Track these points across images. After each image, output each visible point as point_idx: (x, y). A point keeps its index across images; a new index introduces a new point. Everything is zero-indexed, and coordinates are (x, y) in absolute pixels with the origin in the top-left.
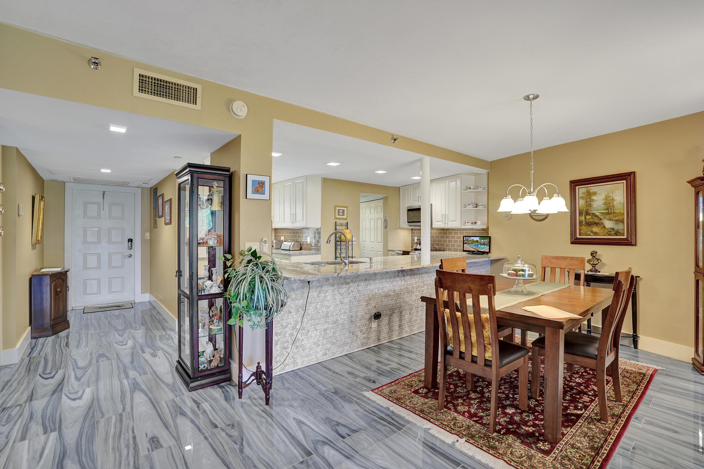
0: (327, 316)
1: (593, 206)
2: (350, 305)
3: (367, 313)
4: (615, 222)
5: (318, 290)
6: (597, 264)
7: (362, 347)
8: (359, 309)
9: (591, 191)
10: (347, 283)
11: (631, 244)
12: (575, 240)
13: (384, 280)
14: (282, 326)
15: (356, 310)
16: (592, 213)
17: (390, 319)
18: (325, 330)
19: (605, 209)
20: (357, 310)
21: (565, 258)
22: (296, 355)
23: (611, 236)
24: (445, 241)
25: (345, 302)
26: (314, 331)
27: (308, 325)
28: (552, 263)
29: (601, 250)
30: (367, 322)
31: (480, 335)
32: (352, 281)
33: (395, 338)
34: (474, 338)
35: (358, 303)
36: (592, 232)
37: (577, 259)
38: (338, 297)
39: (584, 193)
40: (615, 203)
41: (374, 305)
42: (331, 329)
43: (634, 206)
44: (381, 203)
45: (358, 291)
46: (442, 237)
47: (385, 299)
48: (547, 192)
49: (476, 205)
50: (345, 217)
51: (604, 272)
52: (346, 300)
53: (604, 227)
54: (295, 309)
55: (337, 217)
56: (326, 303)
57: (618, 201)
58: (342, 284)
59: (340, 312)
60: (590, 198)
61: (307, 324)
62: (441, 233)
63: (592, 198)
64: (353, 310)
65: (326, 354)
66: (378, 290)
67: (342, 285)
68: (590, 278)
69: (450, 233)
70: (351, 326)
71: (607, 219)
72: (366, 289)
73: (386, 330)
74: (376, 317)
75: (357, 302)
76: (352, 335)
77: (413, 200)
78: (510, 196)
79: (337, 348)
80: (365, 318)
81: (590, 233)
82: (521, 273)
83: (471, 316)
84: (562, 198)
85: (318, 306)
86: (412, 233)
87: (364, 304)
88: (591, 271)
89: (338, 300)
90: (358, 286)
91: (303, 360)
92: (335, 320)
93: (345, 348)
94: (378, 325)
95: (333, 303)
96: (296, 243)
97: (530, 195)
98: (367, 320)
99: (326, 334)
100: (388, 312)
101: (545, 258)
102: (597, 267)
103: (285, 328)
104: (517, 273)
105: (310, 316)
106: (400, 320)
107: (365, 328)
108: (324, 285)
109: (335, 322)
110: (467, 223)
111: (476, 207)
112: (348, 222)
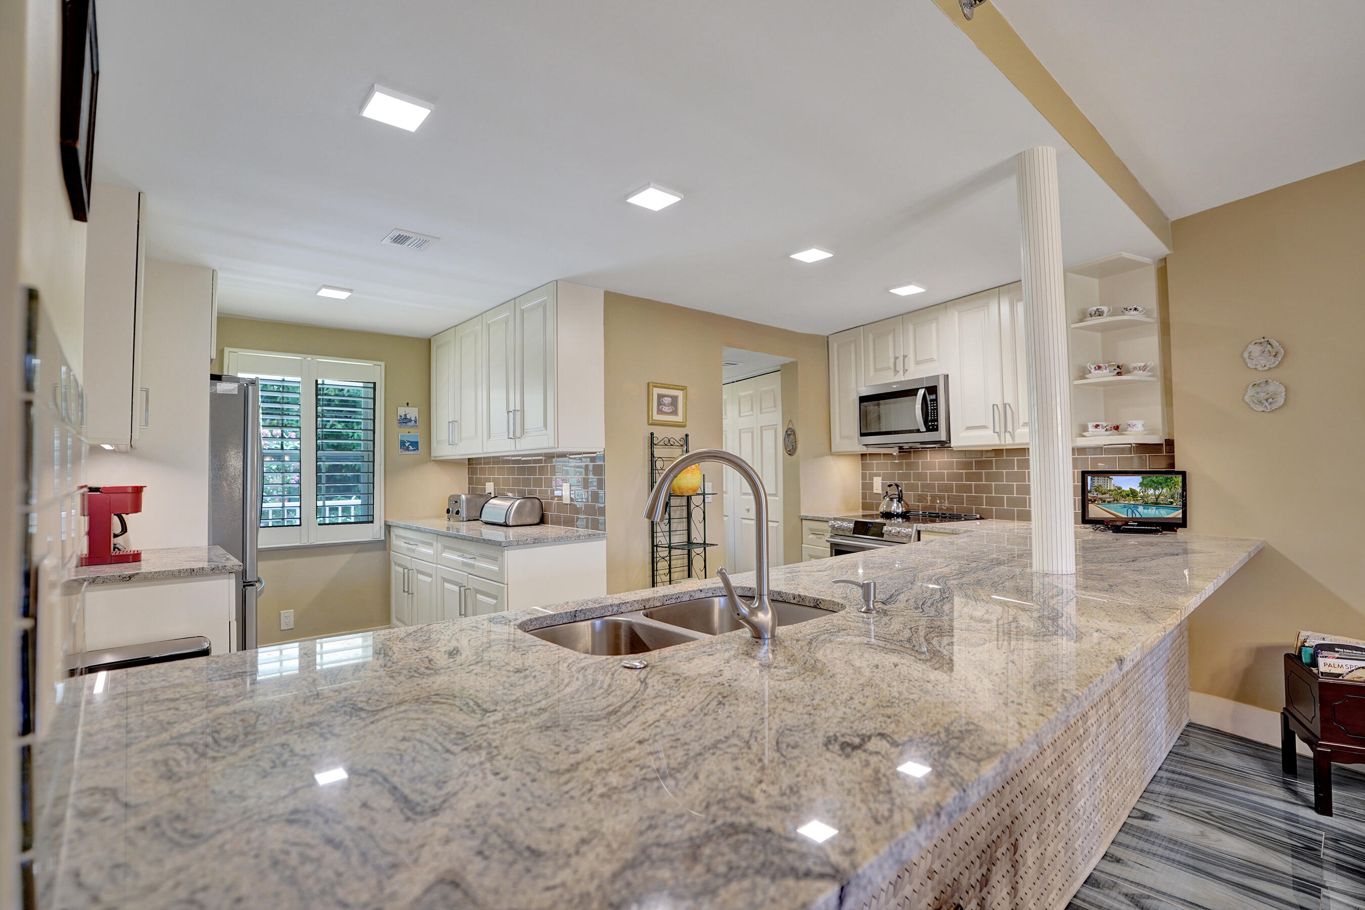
44: (774, 383)
46: (969, 477)
49: (1118, 370)
50: (679, 418)
55: (657, 417)
62: (968, 465)
77: (876, 370)
86: (864, 467)
96: (529, 503)
110: (1091, 429)
111: (1119, 374)
112: (687, 436)
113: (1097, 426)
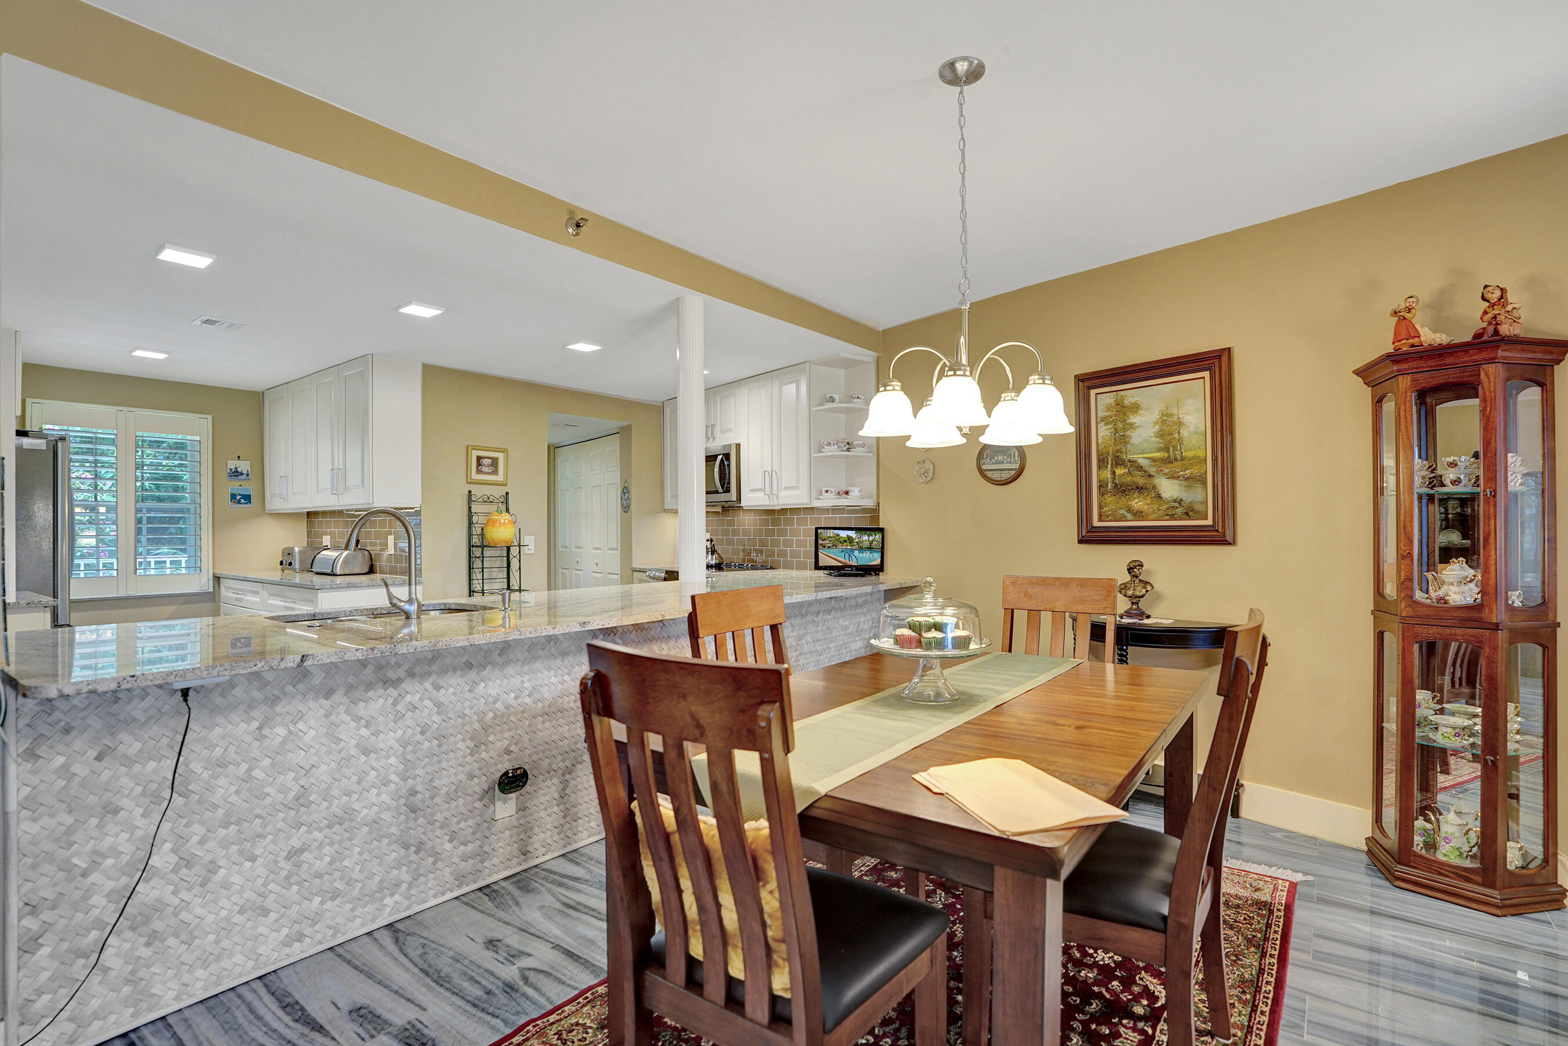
0: (302, 800)
1: (1132, 441)
2: (403, 754)
3: (477, 772)
4: (1186, 483)
5: (258, 714)
6: (1142, 596)
7: (459, 886)
8: (444, 765)
9: (1127, 402)
10: (388, 683)
11: (1223, 542)
12: (1089, 532)
13: (538, 665)
14: (66, 867)
15: (428, 769)
16: (1130, 461)
17: (565, 784)
18: (292, 855)
19: (1160, 450)
20: (436, 767)
21: (1064, 583)
22: (148, 966)
23: (1175, 519)
25: (382, 746)
26: (241, 865)
27: (210, 845)
28: (1031, 596)
29: (1150, 556)
30: (478, 804)
31: (749, 904)
32: (411, 674)
35: (439, 746)
36: (1129, 510)
37: (1094, 583)
38: (350, 734)
39: (1108, 408)
40: (1184, 432)
41: (500, 745)
42: (320, 847)
43: (1229, 438)
44: (616, 445)
45: (438, 705)
47: (543, 722)
48: (1010, 376)
49: (848, 446)
50: (500, 478)
51: (1160, 617)
52: (390, 739)
53: (1159, 496)
54: (143, 794)
55: (477, 477)
56: (299, 758)
57: (1192, 428)
58: (370, 686)
59: (359, 782)
60: (1124, 421)
61: (202, 842)
63: (1128, 421)
64: (419, 771)
65: (300, 937)
66: (516, 698)
67: (366, 691)
68: (1127, 634)
70: (411, 824)
71: (1165, 474)
72: (468, 695)
73: (551, 819)
74: (509, 783)
75: (435, 742)
76: (416, 852)
78: (897, 384)
79: (349, 906)
80: (469, 791)
81: (1125, 512)
82: (934, 634)
84: (1053, 388)
85: (257, 773)
87: (461, 745)
88: (1128, 614)
89: (353, 742)
90: (437, 688)
91: (187, 978)
92: (340, 813)
93: (388, 901)
94: (522, 809)
95: (329, 753)
96: (361, 554)
97: (955, 375)
98: (477, 796)
99: (298, 865)
100: (559, 764)
101: (1015, 581)
102: (1143, 604)
103: (85, 874)
104: (920, 635)
105: (220, 812)
107: (471, 822)
108: (285, 694)
109: (343, 819)
110: (824, 494)
111: (848, 450)
112: (507, 493)
113: (827, 491)
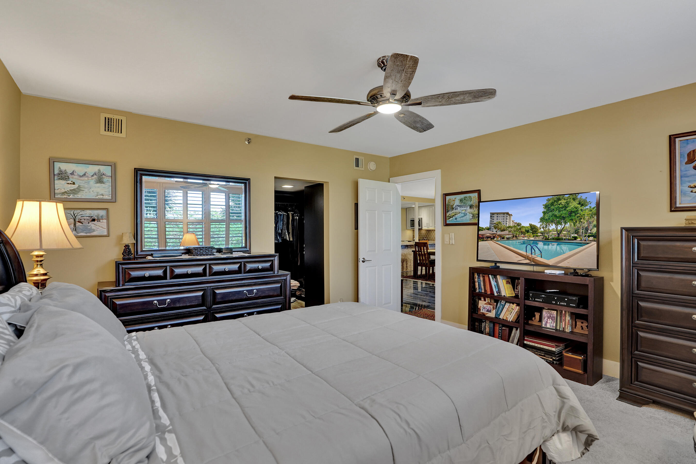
24: (429, 236)
31: (425, 257)
33: (404, 271)
34: (424, 258)
62: (427, 232)
69: (431, 232)
77: (412, 216)
83: (423, 253)
106: (407, 265)
